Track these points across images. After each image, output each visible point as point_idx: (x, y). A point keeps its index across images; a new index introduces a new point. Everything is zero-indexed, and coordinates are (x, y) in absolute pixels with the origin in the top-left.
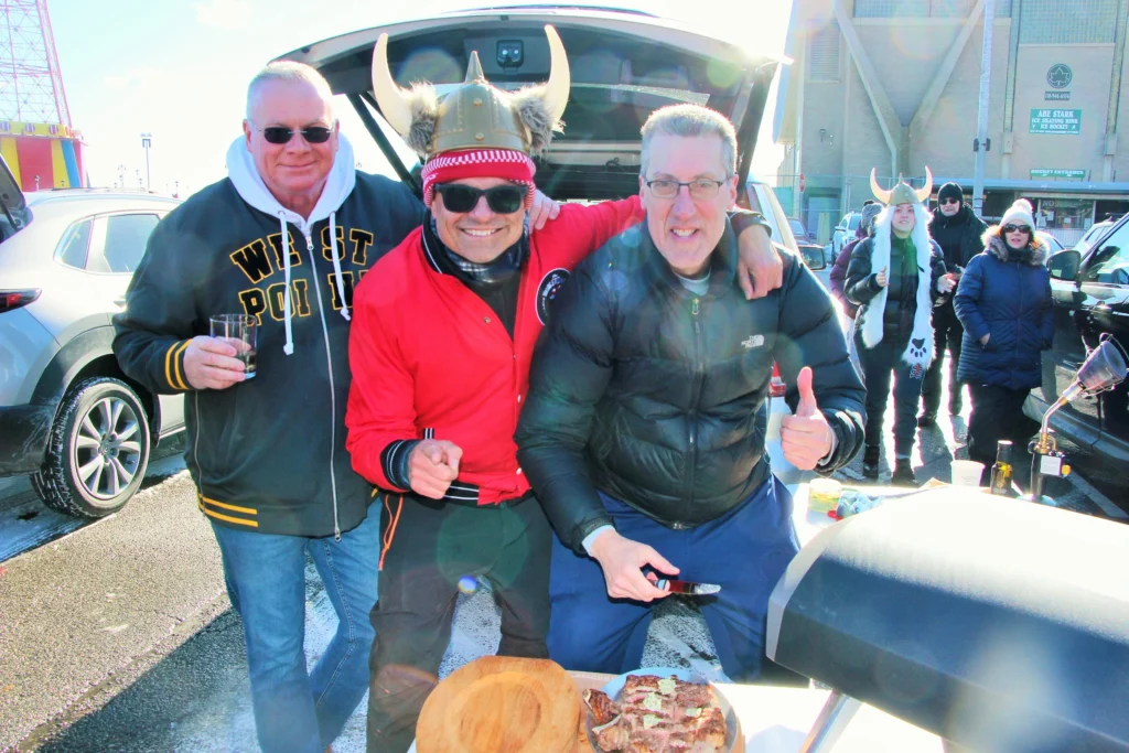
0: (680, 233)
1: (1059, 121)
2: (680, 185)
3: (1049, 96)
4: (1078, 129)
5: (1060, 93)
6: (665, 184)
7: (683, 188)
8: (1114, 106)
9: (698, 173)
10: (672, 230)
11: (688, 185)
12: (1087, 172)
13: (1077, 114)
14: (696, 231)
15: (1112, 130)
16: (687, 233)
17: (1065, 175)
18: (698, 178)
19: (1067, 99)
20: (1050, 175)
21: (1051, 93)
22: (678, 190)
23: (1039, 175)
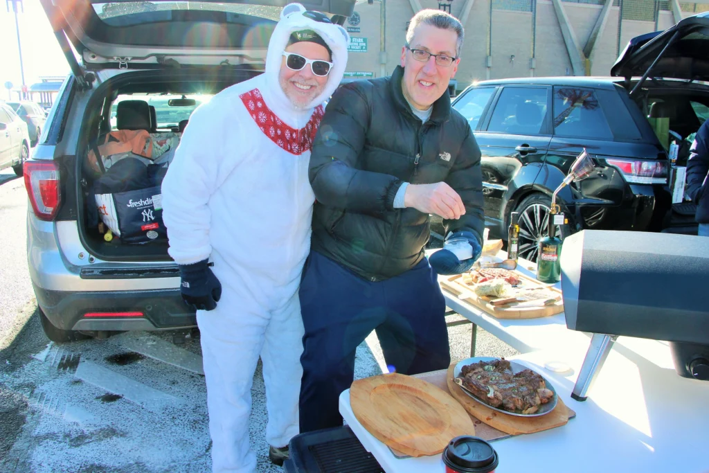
0: (424, 83)
1: (355, 44)
2: (431, 55)
3: (349, 30)
4: (366, 49)
5: (355, 28)
6: (421, 52)
7: (433, 58)
8: (383, 36)
9: (443, 50)
10: (419, 81)
11: (435, 56)
12: (374, 75)
13: (365, 41)
14: (433, 84)
15: (383, 50)
16: (428, 84)
17: (362, 75)
18: (441, 53)
19: (359, 32)
20: (354, 75)
21: (351, 28)
22: (429, 58)
23: (349, 75)
